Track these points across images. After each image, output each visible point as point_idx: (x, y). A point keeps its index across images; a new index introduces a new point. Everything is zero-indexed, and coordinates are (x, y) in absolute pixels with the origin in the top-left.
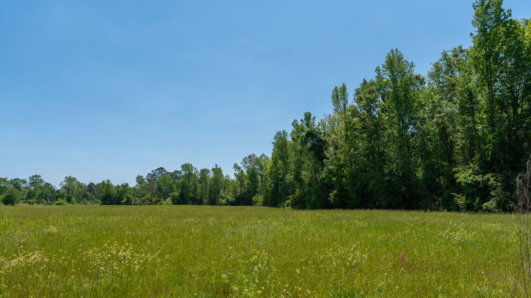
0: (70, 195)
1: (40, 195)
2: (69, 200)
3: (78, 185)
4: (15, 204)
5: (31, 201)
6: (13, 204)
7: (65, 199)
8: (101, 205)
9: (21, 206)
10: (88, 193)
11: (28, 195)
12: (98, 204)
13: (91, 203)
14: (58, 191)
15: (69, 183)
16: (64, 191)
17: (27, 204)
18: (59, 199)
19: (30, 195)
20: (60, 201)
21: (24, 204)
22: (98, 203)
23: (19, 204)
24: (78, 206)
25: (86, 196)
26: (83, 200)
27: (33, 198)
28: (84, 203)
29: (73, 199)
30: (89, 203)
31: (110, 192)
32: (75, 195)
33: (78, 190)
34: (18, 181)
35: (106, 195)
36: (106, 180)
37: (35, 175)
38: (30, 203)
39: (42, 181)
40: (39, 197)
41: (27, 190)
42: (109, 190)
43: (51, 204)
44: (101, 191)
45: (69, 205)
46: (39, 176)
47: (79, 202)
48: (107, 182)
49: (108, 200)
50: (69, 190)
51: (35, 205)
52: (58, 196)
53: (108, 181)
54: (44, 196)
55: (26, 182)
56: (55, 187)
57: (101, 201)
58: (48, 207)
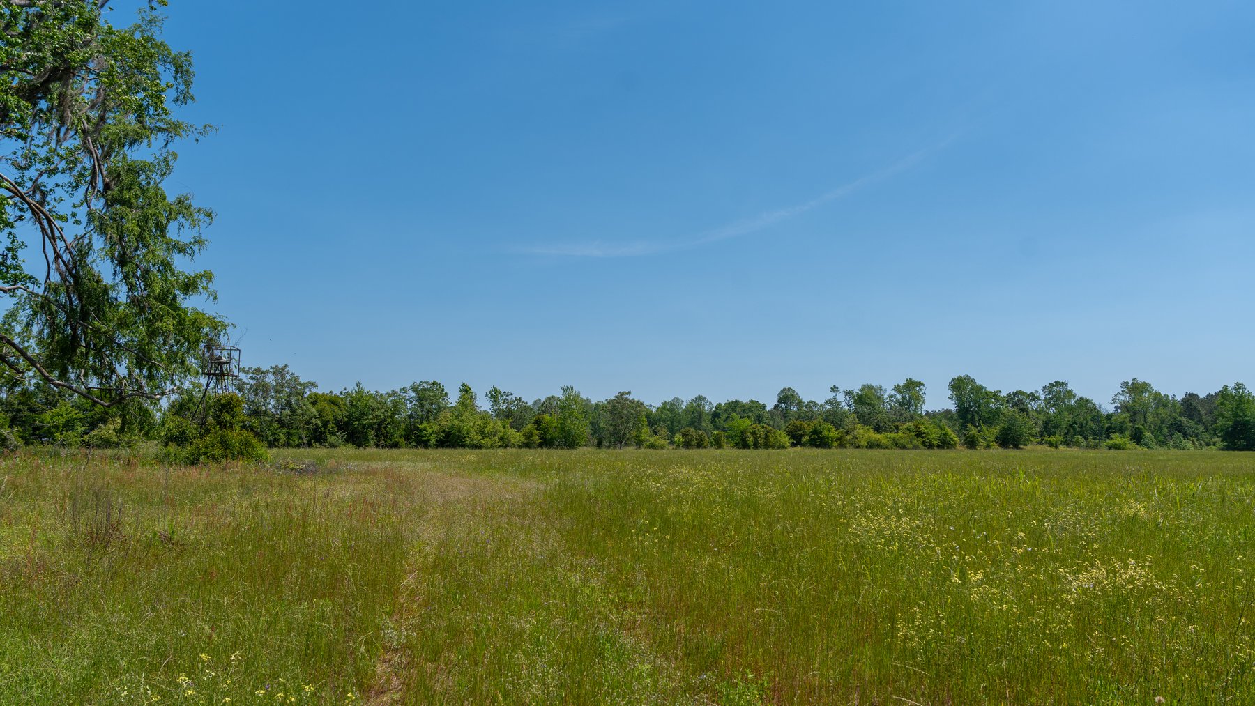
0: (1139, 426)
1: (1070, 426)
2: (1137, 437)
3: (1155, 400)
4: (1021, 446)
5: (1053, 439)
6: (1016, 447)
7: (1127, 434)
8: (1222, 449)
9: (1033, 450)
10: (1184, 419)
11: (1045, 427)
12: (1213, 447)
13: (1194, 444)
14: (1109, 417)
15: (1133, 395)
16: (1123, 416)
17: (1045, 447)
18: (1112, 435)
19: (1049, 428)
20: (1117, 439)
21: (1039, 447)
22: (1214, 445)
23: (1030, 447)
24: (1160, 452)
25: (1178, 427)
26: (1171, 438)
27: (1055, 434)
28: (1175, 446)
29: (1147, 434)
30: (1190, 444)
31: (1246, 416)
32: (1150, 426)
33: (1157, 414)
34: (1021, 397)
35: (1236, 423)
36: (1231, 385)
37: (1056, 382)
38: (1051, 444)
39: (1070, 394)
40: (1068, 430)
41: (1041, 416)
42: (1243, 410)
43: (1096, 447)
44: (1221, 415)
45: (1141, 450)
46: (1063, 384)
47: (1162, 443)
48: (1234, 391)
49: (1242, 439)
50: (1135, 413)
51: (1061, 447)
52: (1109, 428)
53: (1239, 386)
54: (1078, 429)
55: (1038, 399)
56: (1100, 406)
57: (1222, 441)
58: (1091, 453)
